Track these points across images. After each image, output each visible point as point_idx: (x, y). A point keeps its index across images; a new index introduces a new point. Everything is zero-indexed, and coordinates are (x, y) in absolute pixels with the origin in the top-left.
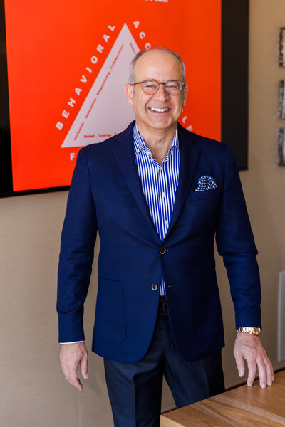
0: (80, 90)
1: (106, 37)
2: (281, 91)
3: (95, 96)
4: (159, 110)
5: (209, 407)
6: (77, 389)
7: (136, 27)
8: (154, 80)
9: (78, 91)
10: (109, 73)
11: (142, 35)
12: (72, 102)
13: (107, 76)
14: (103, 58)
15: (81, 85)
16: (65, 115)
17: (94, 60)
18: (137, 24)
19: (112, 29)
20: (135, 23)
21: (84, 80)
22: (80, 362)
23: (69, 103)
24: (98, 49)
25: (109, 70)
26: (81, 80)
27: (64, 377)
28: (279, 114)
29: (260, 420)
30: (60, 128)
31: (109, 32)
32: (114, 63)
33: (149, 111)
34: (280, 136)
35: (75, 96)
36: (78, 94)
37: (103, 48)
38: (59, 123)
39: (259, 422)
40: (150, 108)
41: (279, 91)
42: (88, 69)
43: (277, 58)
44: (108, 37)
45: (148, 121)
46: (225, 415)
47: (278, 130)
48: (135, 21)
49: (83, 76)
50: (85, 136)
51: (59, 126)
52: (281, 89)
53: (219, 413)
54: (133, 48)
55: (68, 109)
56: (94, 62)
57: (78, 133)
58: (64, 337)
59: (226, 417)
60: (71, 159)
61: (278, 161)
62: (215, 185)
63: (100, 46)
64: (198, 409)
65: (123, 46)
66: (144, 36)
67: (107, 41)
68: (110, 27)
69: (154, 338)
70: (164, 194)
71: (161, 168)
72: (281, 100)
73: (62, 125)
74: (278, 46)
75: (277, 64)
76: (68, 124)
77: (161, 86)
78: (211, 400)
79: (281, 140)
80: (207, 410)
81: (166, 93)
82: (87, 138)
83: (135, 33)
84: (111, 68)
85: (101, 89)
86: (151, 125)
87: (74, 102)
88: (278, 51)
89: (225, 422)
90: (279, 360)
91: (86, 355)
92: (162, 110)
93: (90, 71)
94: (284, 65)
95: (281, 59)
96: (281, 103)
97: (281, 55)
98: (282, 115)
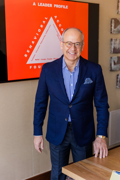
0: (34, 42)
1: (44, 22)
2: (111, 43)
3: (40, 44)
4: (72, 53)
5: (81, 164)
6: (39, 152)
7: (56, 18)
8: (71, 42)
9: (33, 42)
10: (45, 36)
11: (58, 21)
12: (31, 47)
13: (44, 37)
14: (43, 30)
15: (34, 40)
16: (28, 51)
17: (39, 30)
18: (56, 17)
19: (46, 19)
20: (55, 17)
21: (35, 38)
22: (41, 143)
23: (30, 47)
24: (41, 26)
25: (45, 34)
26: (34, 38)
27: (35, 148)
28: (110, 51)
29: (100, 169)
30: (26, 57)
31: (45, 20)
32: (47, 32)
33: (68, 53)
34: (110, 60)
35: (32, 44)
36: (33, 44)
37: (43, 26)
38: (26, 54)
39: (100, 170)
40: (69, 52)
41: (110, 43)
42: (37, 34)
43: (110, 30)
44: (45, 22)
45: (68, 57)
46: (87, 167)
47: (110, 57)
48: (55, 16)
49: (35, 37)
50: (36, 60)
51: (26, 56)
53: (84, 167)
54: (54, 26)
55: (29, 49)
56: (39, 31)
57: (33, 58)
58: (35, 134)
59: (87, 168)
60: (30, 68)
61: (110, 69)
63: (42, 25)
64: (77, 165)
65: (50, 25)
66: (59, 21)
67: (44, 23)
68: (45, 18)
69: (66, 136)
70: (72, 85)
71: (72, 74)
72: (111, 46)
73: (27, 55)
74: (110, 25)
75: (110, 33)
76: (29, 55)
77: (73, 45)
78: (82, 162)
79: (111, 61)
80: (80, 165)
82: (36, 61)
83: (55, 20)
84: (46, 34)
85: (42, 41)
87: (32, 47)
88: (110, 27)
89: (87, 170)
90: (110, 145)
91: (43, 141)
92: (73, 54)
93: (38, 35)
94: (112, 33)
95: (111, 31)
96: (111, 47)
97: (111, 29)
98: (111, 52)
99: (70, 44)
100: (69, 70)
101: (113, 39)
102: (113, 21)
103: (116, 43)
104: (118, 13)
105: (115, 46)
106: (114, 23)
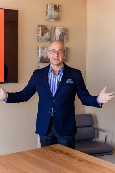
8: (54, 50)
52: (38, 50)
62: (72, 82)
70: (56, 85)
71: (56, 77)
74: (37, 33)
75: (37, 40)
77: (56, 52)
81: (58, 54)
86: (54, 63)
94: (39, 41)
95: (38, 38)
96: (38, 56)
97: (38, 36)
98: (38, 61)
99: (54, 52)
100: (55, 73)
101: (40, 47)
102: (40, 28)
103: (43, 51)
104: (47, 20)
105: (43, 55)
106: (40, 30)
